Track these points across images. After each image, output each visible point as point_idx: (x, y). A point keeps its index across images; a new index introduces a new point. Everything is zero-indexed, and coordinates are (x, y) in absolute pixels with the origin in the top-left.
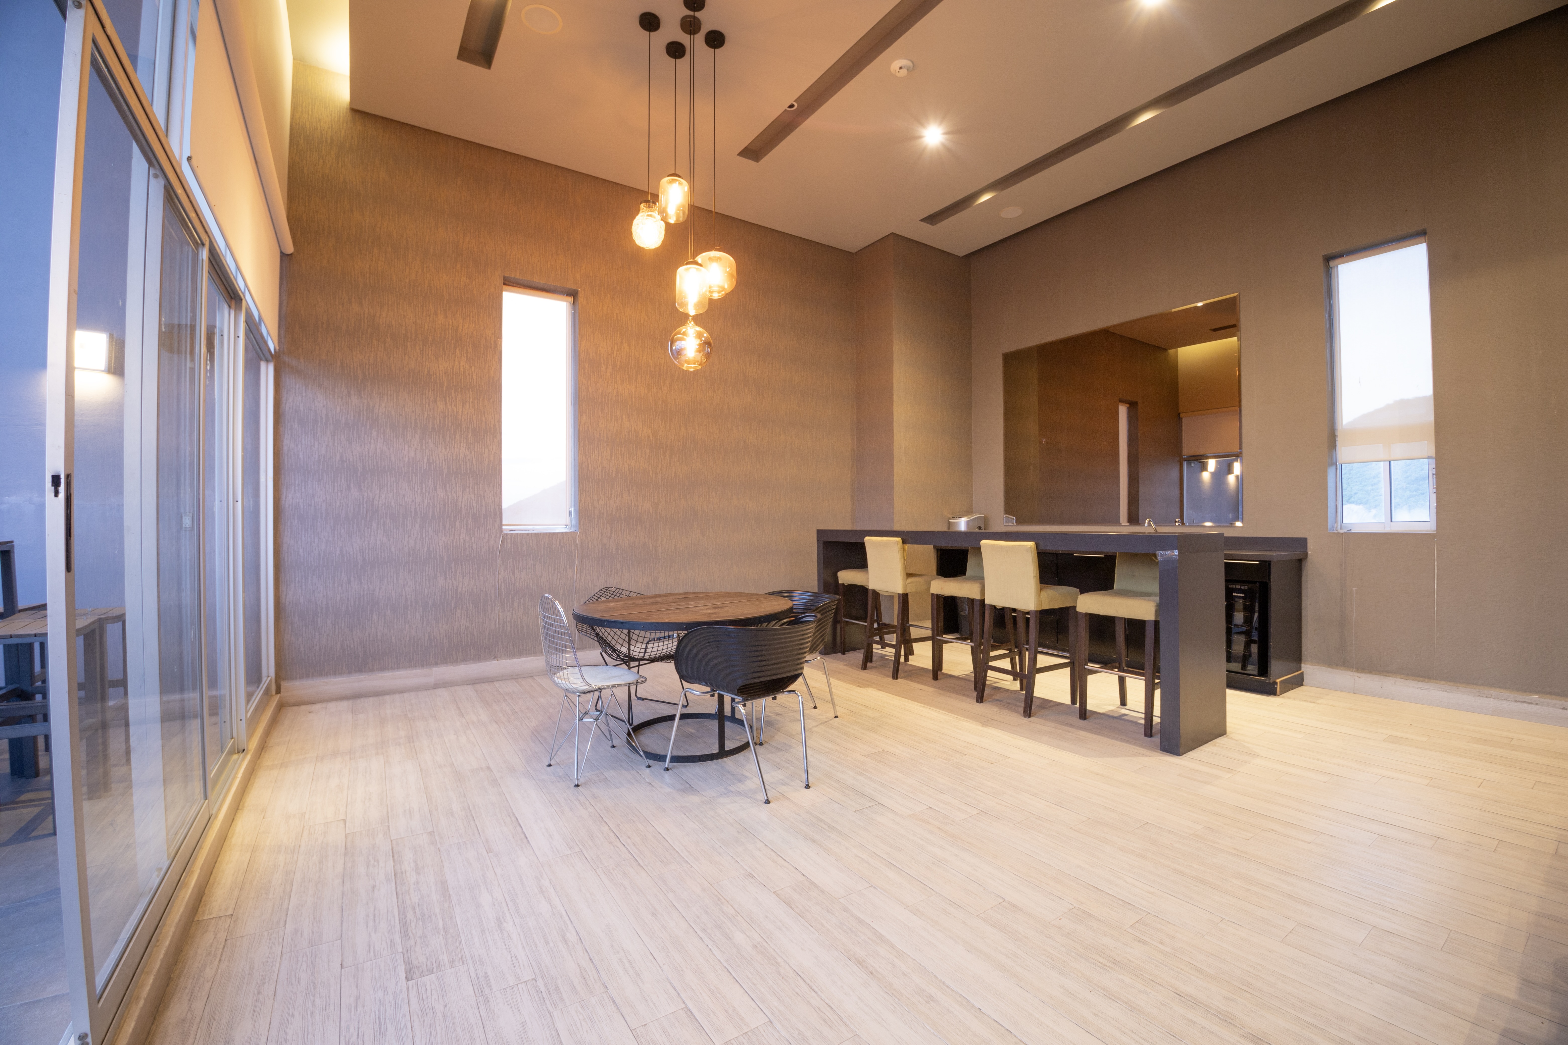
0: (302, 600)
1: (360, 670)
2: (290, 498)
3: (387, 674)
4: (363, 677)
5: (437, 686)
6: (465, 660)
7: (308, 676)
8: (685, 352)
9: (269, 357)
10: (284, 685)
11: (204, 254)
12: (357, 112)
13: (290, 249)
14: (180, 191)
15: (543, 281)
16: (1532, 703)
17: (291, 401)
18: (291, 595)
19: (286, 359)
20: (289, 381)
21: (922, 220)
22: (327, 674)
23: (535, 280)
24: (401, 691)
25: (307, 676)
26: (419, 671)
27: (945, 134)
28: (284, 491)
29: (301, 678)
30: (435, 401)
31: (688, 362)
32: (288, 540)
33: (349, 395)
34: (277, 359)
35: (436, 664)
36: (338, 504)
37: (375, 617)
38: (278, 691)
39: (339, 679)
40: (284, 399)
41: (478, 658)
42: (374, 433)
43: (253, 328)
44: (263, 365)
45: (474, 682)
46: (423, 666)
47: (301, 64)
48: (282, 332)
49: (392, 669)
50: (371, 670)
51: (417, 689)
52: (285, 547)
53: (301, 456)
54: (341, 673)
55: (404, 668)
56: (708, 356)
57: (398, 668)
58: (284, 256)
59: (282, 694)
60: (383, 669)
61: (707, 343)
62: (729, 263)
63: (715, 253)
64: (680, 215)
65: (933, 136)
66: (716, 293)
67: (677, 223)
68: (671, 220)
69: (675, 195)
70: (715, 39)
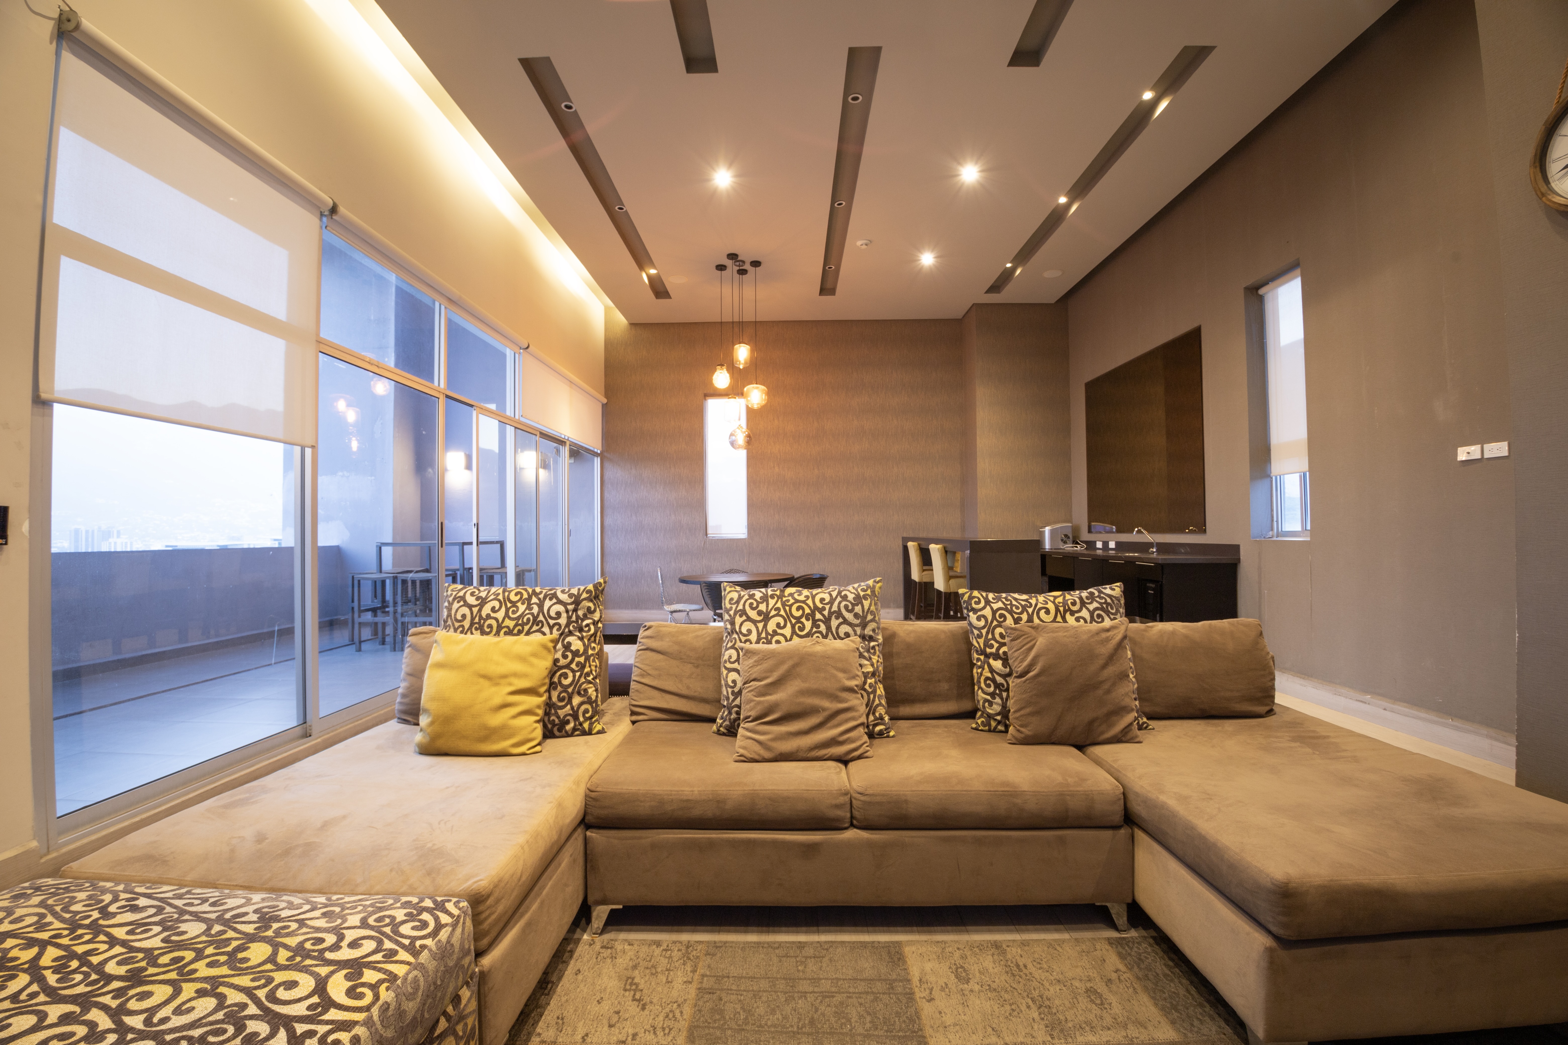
0: (612, 571)
2: (608, 521)
9: (598, 454)
12: (633, 325)
13: (604, 401)
16: (1365, 703)
17: (607, 475)
18: (607, 568)
19: (605, 454)
20: (607, 465)
21: (987, 292)
22: (622, 608)
25: (614, 608)
27: (935, 258)
28: (605, 518)
29: (612, 609)
30: (670, 467)
32: (606, 541)
33: (631, 468)
34: (601, 455)
36: (627, 524)
39: (627, 611)
40: (604, 474)
42: (642, 487)
44: (596, 458)
48: (604, 441)
49: (650, 609)
50: (641, 609)
52: (605, 545)
53: (612, 501)
54: (628, 609)
58: (603, 405)
60: (646, 608)
61: (748, 436)
62: (764, 390)
63: (755, 385)
64: (746, 363)
65: (927, 259)
66: (756, 407)
67: (744, 368)
68: (741, 367)
69: (742, 353)
70: (756, 264)
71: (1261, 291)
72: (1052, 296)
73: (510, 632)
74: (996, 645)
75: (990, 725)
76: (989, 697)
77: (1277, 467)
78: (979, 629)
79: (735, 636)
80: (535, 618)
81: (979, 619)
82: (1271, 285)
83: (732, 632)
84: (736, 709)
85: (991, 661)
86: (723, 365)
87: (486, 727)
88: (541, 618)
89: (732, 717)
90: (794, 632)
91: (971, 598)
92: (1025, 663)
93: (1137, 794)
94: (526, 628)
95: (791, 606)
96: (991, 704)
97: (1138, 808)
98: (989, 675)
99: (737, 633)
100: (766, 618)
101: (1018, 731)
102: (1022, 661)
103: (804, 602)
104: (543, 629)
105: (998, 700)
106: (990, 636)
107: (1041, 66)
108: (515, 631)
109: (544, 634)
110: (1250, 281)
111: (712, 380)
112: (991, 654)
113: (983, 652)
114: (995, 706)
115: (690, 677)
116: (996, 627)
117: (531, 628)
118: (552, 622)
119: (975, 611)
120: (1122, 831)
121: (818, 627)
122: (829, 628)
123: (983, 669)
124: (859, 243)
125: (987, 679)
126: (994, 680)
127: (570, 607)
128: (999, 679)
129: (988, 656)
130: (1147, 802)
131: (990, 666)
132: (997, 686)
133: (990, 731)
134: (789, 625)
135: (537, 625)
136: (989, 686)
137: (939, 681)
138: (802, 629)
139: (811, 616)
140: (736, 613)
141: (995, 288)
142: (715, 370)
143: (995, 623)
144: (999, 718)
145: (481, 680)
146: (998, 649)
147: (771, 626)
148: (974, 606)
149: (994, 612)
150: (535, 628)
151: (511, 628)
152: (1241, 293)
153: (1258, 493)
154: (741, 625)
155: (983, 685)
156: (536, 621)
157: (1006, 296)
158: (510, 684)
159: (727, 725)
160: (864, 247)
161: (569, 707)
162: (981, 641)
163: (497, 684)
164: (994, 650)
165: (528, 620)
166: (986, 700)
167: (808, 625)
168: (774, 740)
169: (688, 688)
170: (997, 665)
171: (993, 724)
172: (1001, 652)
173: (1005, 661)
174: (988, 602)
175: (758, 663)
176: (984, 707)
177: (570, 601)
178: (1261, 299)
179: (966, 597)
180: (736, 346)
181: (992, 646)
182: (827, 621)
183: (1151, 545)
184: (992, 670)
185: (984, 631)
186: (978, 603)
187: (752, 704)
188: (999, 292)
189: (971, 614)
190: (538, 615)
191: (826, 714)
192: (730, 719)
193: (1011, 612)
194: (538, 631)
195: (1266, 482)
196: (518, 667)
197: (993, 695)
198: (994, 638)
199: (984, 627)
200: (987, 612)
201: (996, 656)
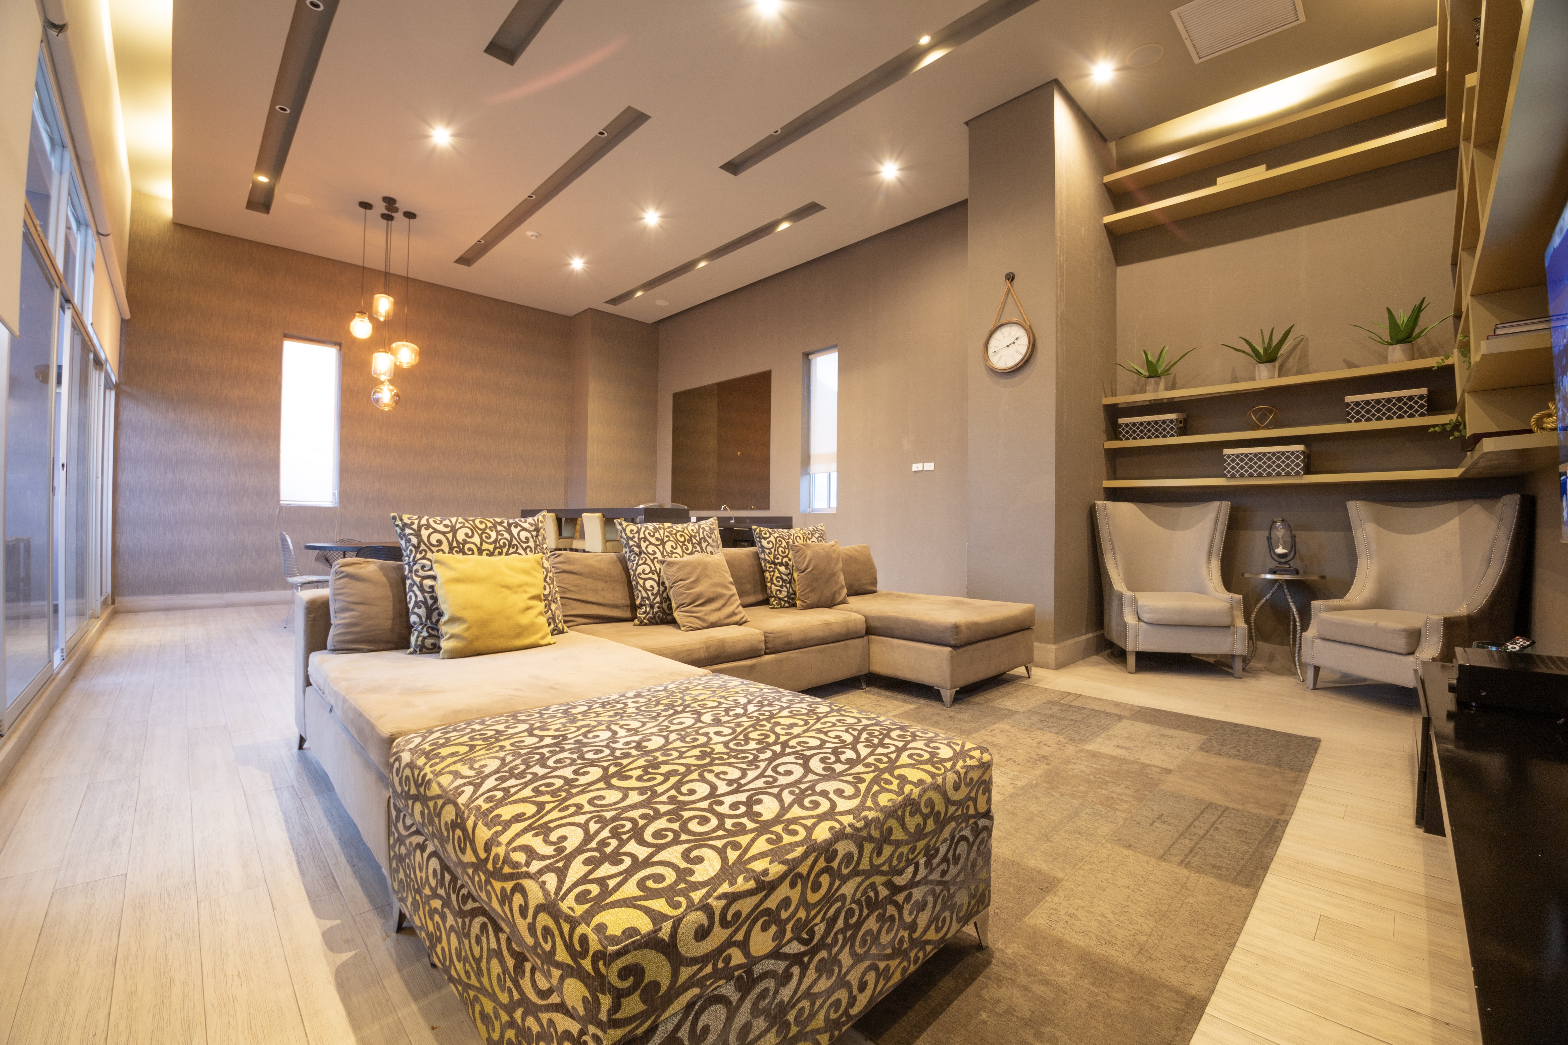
0: (131, 545)
1: (171, 592)
2: (124, 478)
3: (191, 596)
4: (173, 597)
5: (227, 606)
6: (249, 589)
7: (134, 594)
8: (381, 400)
9: (112, 387)
10: (117, 599)
11: (91, 356)
12: (178, 225)
13: (128, 316)
14: (87, 338)
15: (314, 337)
17: (125, 416)
18: (122, 541)
19: (123, 387)
20: (125, 402)
21: (606, 302)
22: (148, 594)
23: (309, 336)
24: (201, 608)
25: (132, 594)
26: (214, 595)
27: (584, 263)
28: (120, 473)
29: (130, 595)
30: (230, 416)
31: (386, 405)
32: (122, 505)
33: (167, 411)
34: (119, 389)
35: (227, 591)
36: (158, 483)
37: (183, 558)
38: (113, 603)
40: (121, 413)
41: (259, 589)
42: (185, 437)
43: (107, 377)
44: (110, 394)
45: (256, 604)
46: (217, 592)
47: (138, 194)
48: (121, 370)
49: (195, 593)
51: (213, 607)
52: (120, 510)
53: (132, 451)
54: (158, 594)
55: (203, 592)
56: (397, 402)
57: (199, 592)
58: (123, 321)
59: (116, 605)
60: (188, 592)
61: (397, 395)
62: (414, 349)
63: (404, 343)
64: (388, 315)
65: (578, 264)
66: (405, 366)
67: (385, 321)
68: (382, 319)
69: (384, 304)
70: (410, 215)
71: (810, 357)
72: (650, 318)
73: (491, 554)
74: (780, 558)
75: (781, 604)
76: (779, 588)
77: (814, 467)
78: (770, 549)
79: (643, 555)
80: (510, 542)
81: (768, 543)
82: (816, 354)
83: (640, 553)
84: (657, 605)
85: (778, 567)
86: (365, 313)
87: (519, 626)
88: (514, 542)
89: (655, 610)
90: (683, 552)
91: (761, 531)
92: (805, 564)
93: (873, 618)
94: (505, 550)
95: (676, 534)
96: (780, 591)
97: (874, 623)
98: (779, 575)
99: (645, 553)
100: (663, 543)
101: (804, 602)
102: (803, 563)
103: (683, 531)
104: (519, 551)
105: (785, 589)
106: (776, 553)
107: (739, 176)
108: (496, 553)
109: (520, 554)
110: (806, 350)
111: (349, 328)
112: (778, 563)
113: (773, 563)
114: (783, 593)
115: (603, 590)
116: (778, 547)
117: (508, 550)
118: (524, 545)
119: (765, 539)
120: (865, 638)
121: (696, 548)
122: (701, 548)
123: (774, 572)
124: (529, 233)
125: (777, 577)
126: (781, 578)
127: (534, 533)
128: (784, 577)
129: (775, 564)
130: (880, 618)
131: (778, 570)
132: (784, 581)
133: (781, 607)
134: (678, 546)
135: (513, 548)
136: (779, 582)
137: (745, 583)
138: (687, 549)
139: (690, 541)
140: (639, 540)
141: (614, 301)
142: (354, 317)
143: (778, 545)
144: (786, 599)
145: (503, 590)
146: (782, 560)
147: (668, 547)
148: (764, 536)
149: (776, 539)
150: (511, 550)
151: (492, 550)
152: (800, 356)
153: (804, 482)
154: (647, 547)
155: (775, 582)
156: (511, 545)
157: (618, 310)
158: (526, 592)
159: (650, 617)
160: (534, 238)
161: (550, 612)
162: (772, 556)
163: (516, 592)
164: (780, 561)
165: (504, 543)
166: (778, 590)
167: (690, 546)
168: (706, 615)
169: (604, 597)
170: (782, 569)
171: (783, 603)
172: (784, 561)
173: (786, 566)
174: (770, 534)
175: (679, 569)
176: (776, 594)
177: (532, 528)
178: (809, 362)
179: (758, 531)
180: (377, 296)
181: (778, 559)
182: (699, 544)
183: (731, 518)
184: (780, 572)
185: (773, 550)
186: (765, 534)
187: (684, 596)
188: (615, 305)
189: (762, 540)
190: (512, 540)
191: (727, 597)
192: (653, 612)
193: (784, 539)
194: (516, 552)
195: (808, 477)
196: (525, 578)
197: (781, 586)
198: (779, 554)
199: (772, 548)
200: (772, 539)
201: (781, 564)
